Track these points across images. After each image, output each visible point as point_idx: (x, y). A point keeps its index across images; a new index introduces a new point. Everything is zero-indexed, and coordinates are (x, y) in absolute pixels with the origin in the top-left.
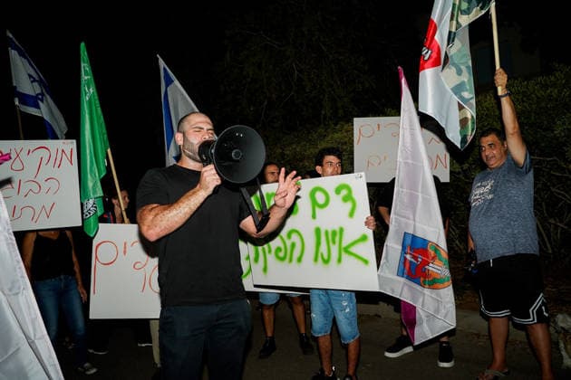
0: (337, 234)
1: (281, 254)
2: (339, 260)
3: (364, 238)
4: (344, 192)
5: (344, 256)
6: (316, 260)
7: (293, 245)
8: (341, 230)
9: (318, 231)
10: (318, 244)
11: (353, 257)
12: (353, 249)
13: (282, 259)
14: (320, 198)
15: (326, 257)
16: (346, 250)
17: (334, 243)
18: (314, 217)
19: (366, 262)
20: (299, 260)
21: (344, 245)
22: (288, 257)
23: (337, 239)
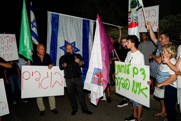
0: (139, 84)
1: (124, 86)
2: (139, 93)
3: (147, 88)
4: (143, 71)
5: (140, 92)
6: (132, 91)
7: (127, 84)
8: (140, 83)
9: (134, 81)
10: (134, 86)
11: (143, 93)
12: (143, 91)
13: (124, 87)
14: (136, 71)
15: (135, 91)
16: (141, 90)
17: (138, 87)
18: (133, 77)
19: (146, 97)
20: (128, 89)
21: (141, 89)
22: (125, 87)
23: (139, 86)
